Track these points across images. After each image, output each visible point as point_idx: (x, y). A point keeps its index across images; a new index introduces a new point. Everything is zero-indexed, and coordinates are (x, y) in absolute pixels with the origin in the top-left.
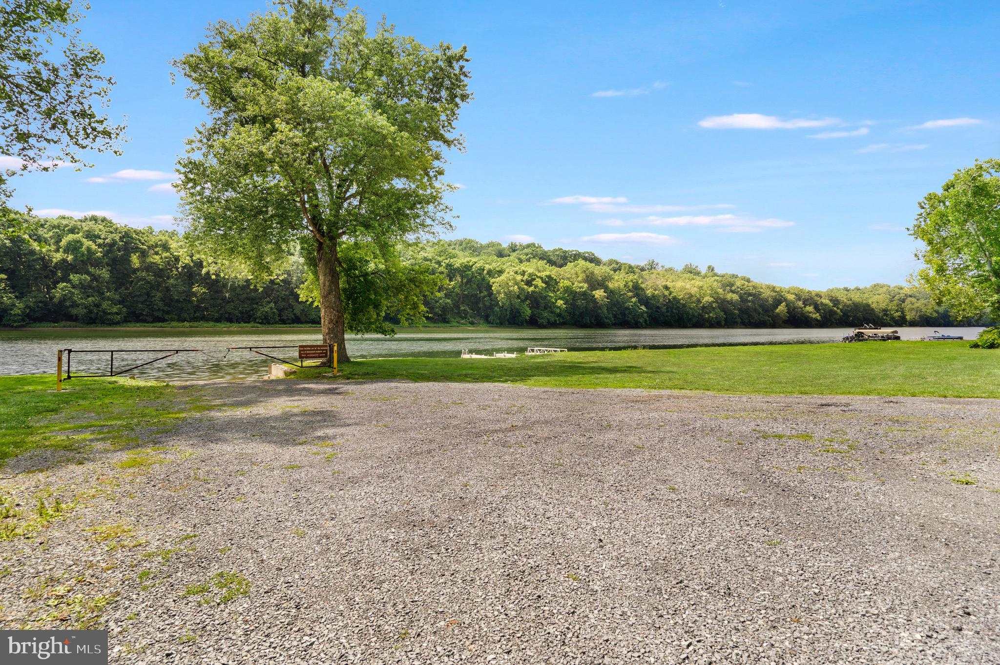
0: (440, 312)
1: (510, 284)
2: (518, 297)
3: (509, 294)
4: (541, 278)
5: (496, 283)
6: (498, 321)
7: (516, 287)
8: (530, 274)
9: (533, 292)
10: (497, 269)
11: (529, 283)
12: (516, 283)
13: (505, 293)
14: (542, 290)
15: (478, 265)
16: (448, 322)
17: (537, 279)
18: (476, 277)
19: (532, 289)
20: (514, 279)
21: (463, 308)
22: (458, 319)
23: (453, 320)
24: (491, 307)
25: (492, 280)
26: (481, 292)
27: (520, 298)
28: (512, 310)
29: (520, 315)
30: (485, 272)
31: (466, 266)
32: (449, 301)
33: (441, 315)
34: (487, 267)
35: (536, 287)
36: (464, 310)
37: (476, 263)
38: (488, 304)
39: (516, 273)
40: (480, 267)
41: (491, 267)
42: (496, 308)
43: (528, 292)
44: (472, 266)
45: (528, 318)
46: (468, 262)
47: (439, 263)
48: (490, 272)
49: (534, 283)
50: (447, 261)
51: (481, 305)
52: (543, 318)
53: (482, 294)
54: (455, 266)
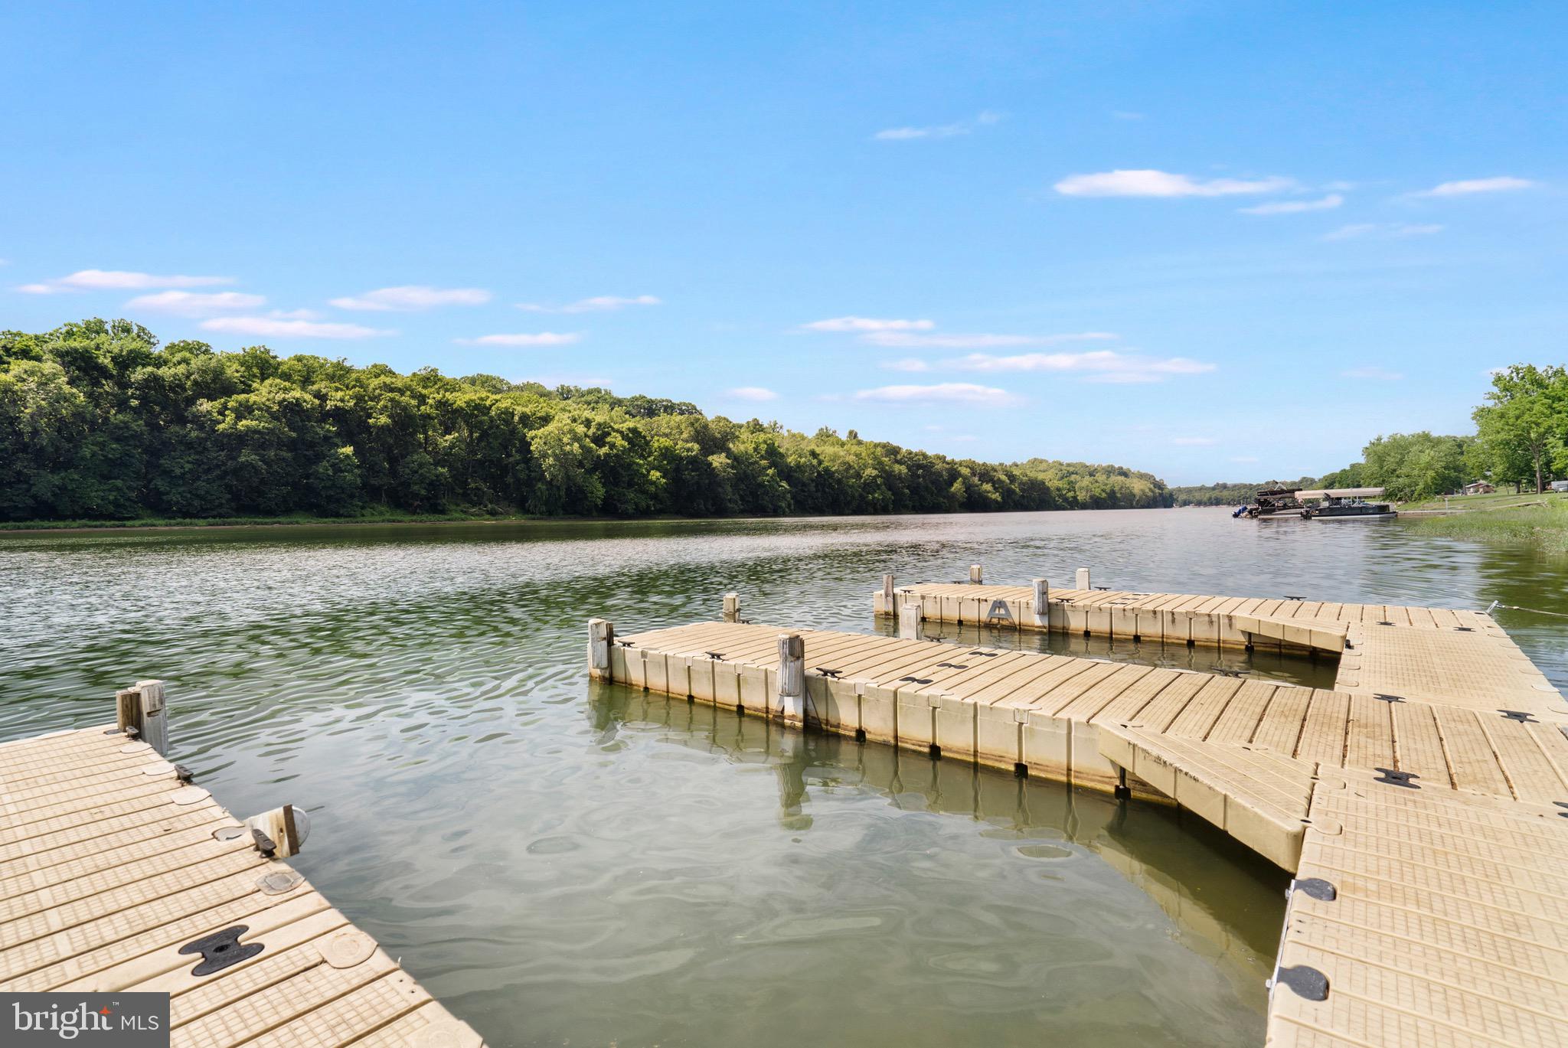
0: (423, 492)
1: (565, 440)
2: (581, 465)
3: (564, 459)
4: (621, 433)
5: (538, 439)
6: (544, 508)
7: (576, 445)
8: (599, 424)
9: (606, 455)
10: (539, 415)
11: (599, 440)
12: (576, 438)
13: (555, 456)
14: (623, 452)
15: (503, 405)
16: (443, 512)
17: (614, 434)
18: (498, 427)
19: (605, 450)
20: (571, 431)
21: (473, 485)
22: (464, 506)
23: (453, 507)
24: (530, 482)
25: (531, 434)
26: (509, 455)
27: (583, 467)
28: (568, 489)
29: (586, 498)
30: (516, 418)
31: (477, 407)
32: (444, 470)
33: (428, 499)
34: (519, 410)
35: (612, 446)
36: (477, 488)
37: (497, 401)
38: (522, 476)
39: (574, 420)
40: (506, 408)
41: (527, 410)
42: (540, 485)
43: (599, 456)
44: (491, 406)
45: (599, 502)
46: (482, 399)
47: (422, 400)
48: (524, 418)
49: (608, 439)
50: (438, 397)
51: (509, 479)
52: (626, 502)
53: (511, 459)
54: (455, 406)
